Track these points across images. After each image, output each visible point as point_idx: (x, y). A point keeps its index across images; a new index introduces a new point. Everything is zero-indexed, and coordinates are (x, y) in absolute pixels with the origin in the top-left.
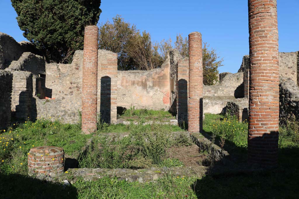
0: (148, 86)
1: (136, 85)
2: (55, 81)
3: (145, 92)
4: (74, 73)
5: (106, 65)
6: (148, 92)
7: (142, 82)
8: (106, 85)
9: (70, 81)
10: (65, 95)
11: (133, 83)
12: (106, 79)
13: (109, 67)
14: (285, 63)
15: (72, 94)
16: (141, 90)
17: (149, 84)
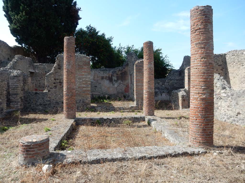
0: (113, 80)
1: (105, 80)
2: (42, 77)
3: (112, 85)
4: (57, 71)
5: (82, 65)
6: (113, 85)
7: (109, 77)
8: (82, 81)
9: (54, 78)
10: (51, 88)
11: (103, 78)
12: (82, 76)
13: (84, 67)
14: (216, 62)
15: (56, 88)
16: (108, 82)
17: (114, 78)
